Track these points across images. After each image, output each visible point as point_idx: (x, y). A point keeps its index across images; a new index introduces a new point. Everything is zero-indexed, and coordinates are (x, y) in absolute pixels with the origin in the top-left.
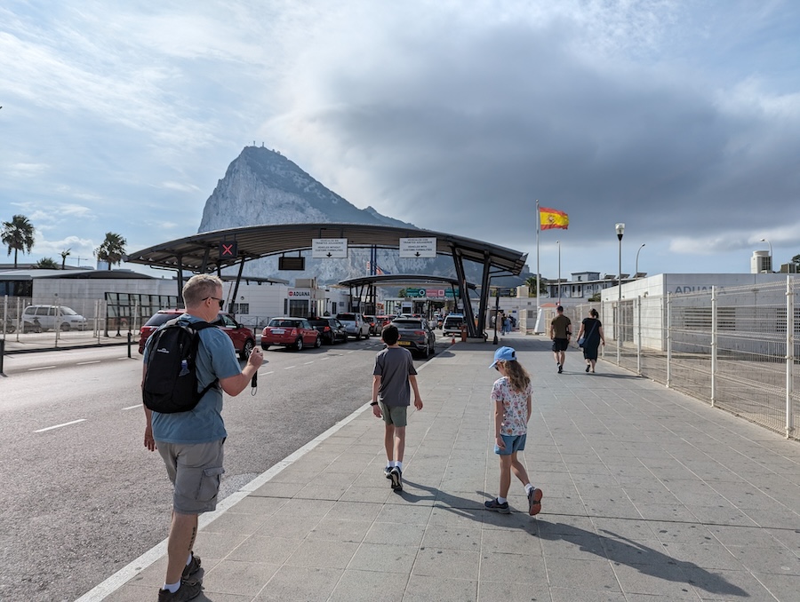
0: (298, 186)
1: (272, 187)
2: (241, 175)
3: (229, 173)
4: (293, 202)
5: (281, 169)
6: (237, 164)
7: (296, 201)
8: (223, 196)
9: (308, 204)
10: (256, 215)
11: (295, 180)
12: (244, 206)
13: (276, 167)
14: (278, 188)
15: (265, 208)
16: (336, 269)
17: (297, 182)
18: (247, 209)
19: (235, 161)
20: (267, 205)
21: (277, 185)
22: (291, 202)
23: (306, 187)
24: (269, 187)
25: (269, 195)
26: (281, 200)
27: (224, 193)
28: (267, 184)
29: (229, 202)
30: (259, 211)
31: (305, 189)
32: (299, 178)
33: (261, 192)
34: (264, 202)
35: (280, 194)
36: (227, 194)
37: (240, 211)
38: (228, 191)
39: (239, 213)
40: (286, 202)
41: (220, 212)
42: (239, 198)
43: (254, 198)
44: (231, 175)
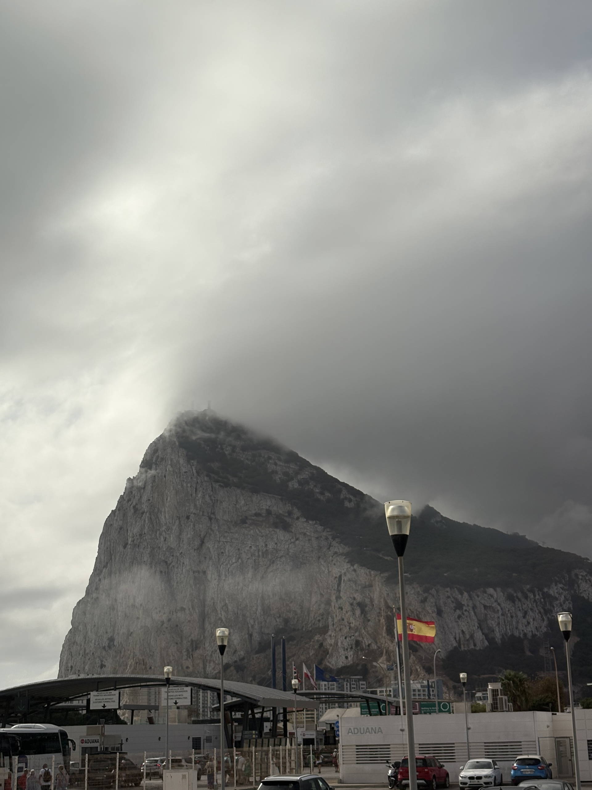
0: (278, 478)
1: (226, 485)
2: (169, 467)
3: (147, 464)
4: (269, 512)
5: (244, 449)
6: (160, 446)
7: (274, 509)
8: (136, 509)
9: (297, 513)
10: (197, 543)
11: (271, 467)
12: (175, 528)
13: (234, 447)
14: (238, 486)
15: (215, 527)
16: (358, 643)
17: (275, 472)
18: (181, 531)
20: (217, 520)
21: (235, 480)
22: (264, 513)
23: (292, 479)
24: (220, 486)
25: (221, 502)
26: (245, 508)
27: (136, 504)
28: (217, 481)
29: (147, 522)
30: (203, 534)
31: (290, 484)
32: (279, 463)
33: (207, 497)
34: (212, 516)
35: (242, 498)
36: (145, 507)
37: (167, 536)
38: (145, 498)
39: (165, 540)
40: (254, 512)
41: (129, 542)
42: (165, 512)
43: (192, 510)
44: (150, 468)
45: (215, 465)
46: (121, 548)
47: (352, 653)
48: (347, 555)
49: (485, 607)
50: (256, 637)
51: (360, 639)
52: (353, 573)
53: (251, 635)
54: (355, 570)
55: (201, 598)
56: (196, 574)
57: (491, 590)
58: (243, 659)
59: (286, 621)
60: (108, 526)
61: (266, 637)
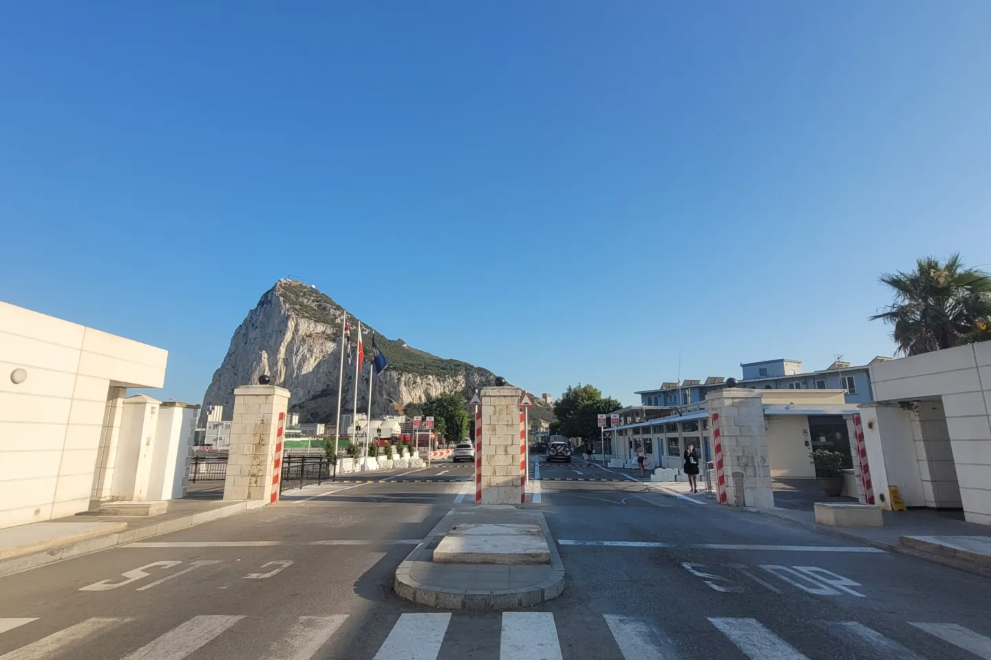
0: (330, 317)
1: (304, 317)
2: (273, 306)
3: (261, 304)
4: (324, 333)
5: (314, 301)
6: (269, 295)
7: (327, 331)
8: (253, 325)
11: (327, 311)
12: (273, 336)
13: (309, 299)
14: (310, 318)
15: (295, 337)
17: (329, 314)
18: (276, 338)
19: (268, 292)
20: (297, 334)
21: (308, 315)
22: (321, 333)
24: (299, 317)
25: (300, 325)
26: (312, 330)
27: (254, 323)
29: (259, 332)
32: (331, 310)
35: (311, 324)
36: (258, 324)
38: (258, 321)
40: (317, 332)
41: (248, 342)
44: (263, 305)
45: (298, 307)
46: (243, 344)
49: (427, 384)
50: (312, 393)
53: (309, 392)
57: (430, 377)
58: (303, 403)
59: (328, 386)
60: (237, 333)
61: (317, 393)
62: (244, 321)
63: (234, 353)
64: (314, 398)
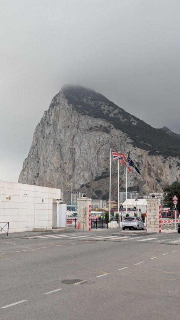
0: (105, 112)
1: (84, 114)
2: (61, 107)
3: (52, 106)
4: (101, 126)
5: (92, 100)
6: (58, 98)
7: (103, 125)
8: (48, 124)
9: (112, 126)
10: (72, 137)
11: (102, 108)
12: (63, 131)
13: (88, 99)
14: (89, 115)
15: (79, 131)
16: (136, 178)
17: (104, 110)
18: (65, 132)
19: (56, 96)
20: (80, 128)
21: (88, 112)
22: (99, 126)
23: (111, 113)
24: (82, 114)
25: (82, 121)
26: (91, 124)
27: (48, 121)
28: (80, 113)
29: (52, 128)
30: (74, 134)
31: (110, 115)
32: (106, 106)
33: (76, 119)
34: (78, 127)
35: (90, 120)
36: (51, 122)
37: (60, 134)
38: (51, 119)
39: (59, 136)
40: (95, 126)
41: (45, 136)
42: (59, 125)
43: (70, 124)
44: (54, 107)
45: (80, 106)
46: (42, 139)
47: (133, 182)
48: (132, 143)
50: (95, 175)
51: (137, 177)
52: (135, 150)
53: (93, 174)
54: (135, 149)
55: (73, 159)
56: (71, 150)
58: (89, 183)
59: (107, 169)
60: (37, 130)
61: (98, 175)
62: (41, 121)
63: (36, 146)
64: (97, 179)
